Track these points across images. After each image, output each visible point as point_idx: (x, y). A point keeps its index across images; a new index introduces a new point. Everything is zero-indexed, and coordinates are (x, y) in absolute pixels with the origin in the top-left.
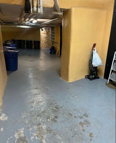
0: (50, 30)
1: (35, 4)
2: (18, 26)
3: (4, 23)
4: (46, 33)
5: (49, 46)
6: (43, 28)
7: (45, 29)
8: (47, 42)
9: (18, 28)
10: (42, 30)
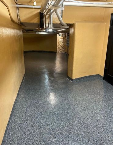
0: (66, 36)
1: (47, 22)
2: (37, 33)
3: (25, 31)
4: (63, 38)
5: (65, 50)
6: (60, 34)
7: (62, 34)
8: (63, 47)
9: (37, 34)
10: (60, 35)
